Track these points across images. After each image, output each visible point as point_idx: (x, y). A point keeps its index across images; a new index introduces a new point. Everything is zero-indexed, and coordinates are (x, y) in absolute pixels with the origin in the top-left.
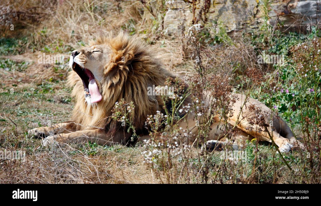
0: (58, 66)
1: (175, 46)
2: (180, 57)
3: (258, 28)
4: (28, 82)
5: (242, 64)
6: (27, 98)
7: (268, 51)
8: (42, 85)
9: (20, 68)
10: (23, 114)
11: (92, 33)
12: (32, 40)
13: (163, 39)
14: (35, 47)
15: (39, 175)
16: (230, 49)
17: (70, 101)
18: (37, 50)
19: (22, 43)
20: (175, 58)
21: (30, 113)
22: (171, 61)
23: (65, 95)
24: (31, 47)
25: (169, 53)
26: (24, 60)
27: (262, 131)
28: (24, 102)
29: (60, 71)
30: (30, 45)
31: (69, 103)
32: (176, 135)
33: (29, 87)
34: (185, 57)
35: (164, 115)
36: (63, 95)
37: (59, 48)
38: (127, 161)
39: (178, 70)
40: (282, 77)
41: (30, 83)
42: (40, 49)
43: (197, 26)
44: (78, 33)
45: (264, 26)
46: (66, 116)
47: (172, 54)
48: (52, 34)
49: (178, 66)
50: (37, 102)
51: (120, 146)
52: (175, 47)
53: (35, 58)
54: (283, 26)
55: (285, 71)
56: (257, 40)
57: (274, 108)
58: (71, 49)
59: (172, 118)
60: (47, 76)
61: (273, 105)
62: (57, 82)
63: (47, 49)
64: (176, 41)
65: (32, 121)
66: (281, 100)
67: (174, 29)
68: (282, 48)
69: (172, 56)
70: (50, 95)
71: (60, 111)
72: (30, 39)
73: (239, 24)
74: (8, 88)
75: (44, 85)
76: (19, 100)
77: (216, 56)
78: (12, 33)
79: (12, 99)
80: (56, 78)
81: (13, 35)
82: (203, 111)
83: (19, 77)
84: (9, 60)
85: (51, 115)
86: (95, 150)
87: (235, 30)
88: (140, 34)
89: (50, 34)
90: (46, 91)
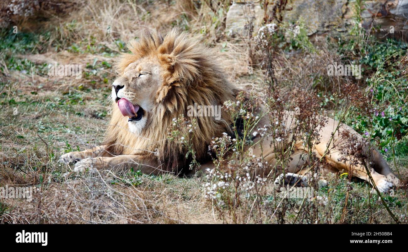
0: (90, 71)
1: (239, 50)
2: (246, 65)
3: (347, 31)
4: (52, 90)
5: (325, 78)
6: (50, 109)
7: (359, 61)
8: (68, 93)
9: (40, 71)
10: (46, 130)
11: (133, 30)
12: (57, 36)
13: (224, 41)
14: (60, 45)
15: (70, 209)
16: (310, 57)
17: (105, 116)
18: (63, 49)
19: (43, 40)
20: (239, 67)
21: (55, 129)
22: (234, 69)
23: (98, 108)
24: (54, 45)
25: (232, 59)
26: (45, 62)
27: (358, 163)
28: (47, 115)
29: (92, 77)
30: (54, 42)
31: (103, 118)
32: (248, 165)
33: (52, 96)
34: (251, 65)
35: (232, 138)
36: (96, 107)
37: (91, 48)
38: (180, 196)
39: (243, 81)
40: (377, 96)
41: (54, 91)
42: (66, 48)
43: (271, 26)
44: (115, 29)
45: (354, 30)
46: (101, 134)
47: (235, 60)
48: (82, 29)
49: (242, 77)
50: (63, 115)
51: (170, 176)
52: (240, 52)
53: (60, 59)
54: (379, 31)
55: (381, 89)
56: (346, 47)
57: (366, 135)
58: (106, 49)
59: (243, 142)
60: (75, 83)
61: (364, 132)
62: (88, 91)
63: (75, 48)
64: (241, 45)
65: (57, 140)
66: (374, 125)
67: (239, 29)
68: (376, 58)
69: (236, 64)
70: (80, 107)
71: (93, 129)
72: (54, 35)
73: (323, 26)
74: (25, 96)
75: (72, 94)
76: (41, 112)
77: (291, 66)
78: (31, 26)
79: (31, 110)
80: (86, 86)
81: (32, 28)
82: (282, 135)
83: (39, 82)
84: (26, 60)
85: (81, 132)
86: (139, 179)
87: (317, 34)
88: (194, 33)
89: (80, 28)
90: (75, 102)
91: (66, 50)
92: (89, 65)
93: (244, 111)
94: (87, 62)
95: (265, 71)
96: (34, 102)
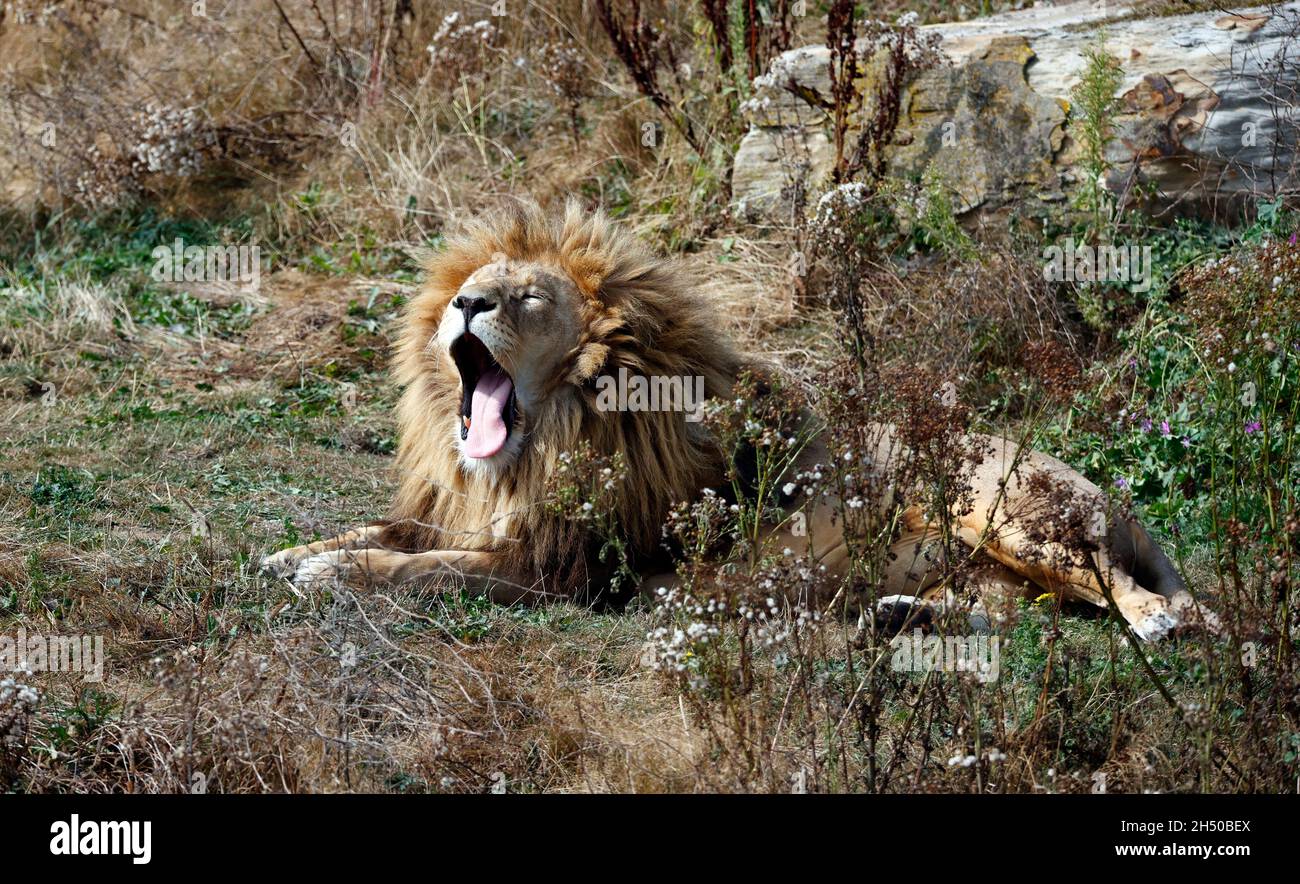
0: (358, 322)
1: (770, 257)
2: (787, 299)
3: (1065, 200)
4: (253, 376)
5: (1006, 330)
6: (245, 430)
7: (1099, 283)
8: (299, 386)
9: (223, 326)
10: (233, 488)
11: (478, 209)
12: (270, 228)
13: (728, 232)
14: (278, 252)
15: (284, 704)
16: (964, 274)
18: (286, 264)
19: (234, 240)
20: (769, 302)
21: (257, 485)
22: (757, 310)
23: (379, 425)
24: (262, 253)
25: (749, 281)
26: (238, 299)
27: (1072, 564)
28: (237, 446)
29: (364, 341)
30: (261, 244)
31: (392, 452)
32: (772, 575)
33: (254, 393)
34: (804, 297)
35: (728, 504)
36: (372, 423)
37: (362, 258)
38: (594, 664)
39: (781, 343)
40: (1147, 378)
41: (258, 379)
42: (295, 261)
43: (852, 190)
44: (430, 206)
45: (1086, 195)
46: (383, 497)
47: (758, 286)
48: (339, 209)
49: (778, 330)
50: (282, 446)
51: (569, 610)
52: (772, 262)
53: (278, 292)
54: (1154, 197)
55: (1159, 357)
56: (1062, 244)
57: (1118, 486)
58: (403, 261)
59: (757, 513)
60: (316, 357)
61: (1114, 476)
62: (354, 377)
63: (320, 261)
64: (775, 242)
65: (264, 515)
66: (1143, 459)
67: (769, 199)
69: (760, 295)
70: (328, 424)
71: (362, 482)
72: (263, 225)
73: (999, 184)
74: (179, 396)
75: (309, 388)
76: (219, 439)
77: (913, 298)
78: (199, 202)
79: (194, 435)
80: (348, 364)
81: (203, 208)
82: (866, 491)
83: (220, 356)
84: (185, 296)
85: (329, 492)
86: (482, 621)
87: (984, 207)
88: (646, 212)
89: (332, 207)
90: (314, 409)
91: (295, 265)
92: (355, 306)
93: (757, 425)
94: (350, 297)
95: (840, 313)
96: (201, 411)
